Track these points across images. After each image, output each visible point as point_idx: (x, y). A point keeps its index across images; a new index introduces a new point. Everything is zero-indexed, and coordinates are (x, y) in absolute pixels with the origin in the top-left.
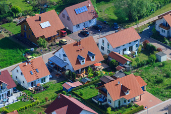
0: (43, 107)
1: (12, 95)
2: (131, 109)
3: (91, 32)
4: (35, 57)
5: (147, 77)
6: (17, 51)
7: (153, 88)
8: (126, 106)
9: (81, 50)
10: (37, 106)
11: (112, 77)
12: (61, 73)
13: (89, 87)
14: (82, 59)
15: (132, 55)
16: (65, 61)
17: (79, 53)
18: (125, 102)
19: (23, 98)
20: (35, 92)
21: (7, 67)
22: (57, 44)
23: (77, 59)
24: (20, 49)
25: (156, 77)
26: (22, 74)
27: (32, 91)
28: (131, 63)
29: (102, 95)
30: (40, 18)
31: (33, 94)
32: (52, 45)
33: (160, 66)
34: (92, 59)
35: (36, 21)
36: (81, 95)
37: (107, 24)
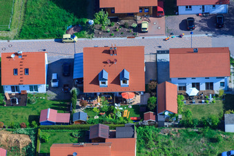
13: (71, 131)
14: (102, 78)
17: (106, 68)
32: (124, 26)
33: (212, 140)
34: (122, 83)
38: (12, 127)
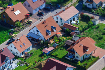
0: (35, 67)
1: (12, 63)
2: (92, 60)
3: (44, 12)
4: (16, 35)
5: (92, 37)
6: (3, 32)
7: (98, 43)
8: (88, 58)
9: (47, 26)
10: (32, 67)
11: (71, 40)
12: (37, 43)
13: (59, 49)
14: (49, 31)
15: (76, 24)
16: (38, 35)
17: (47, 28)
18: (87, 55)
19: (20, 63)
20: (26, 58)
21: (1, 44)
22: (26, 24)
23: (46, 32)
24: (5, 31)
25: (97, 35)
26: (15, 48)
27: (23, 58)
28: (79, 29)
29: (70, 54)
30: (13, 9)
31: (25, 59)
32: (23, 25)
33: (97, 28)
34: (55, 31)
35: (11, 11)
36: (57, 55)
37: (52, 6)
38: (40, 61)
